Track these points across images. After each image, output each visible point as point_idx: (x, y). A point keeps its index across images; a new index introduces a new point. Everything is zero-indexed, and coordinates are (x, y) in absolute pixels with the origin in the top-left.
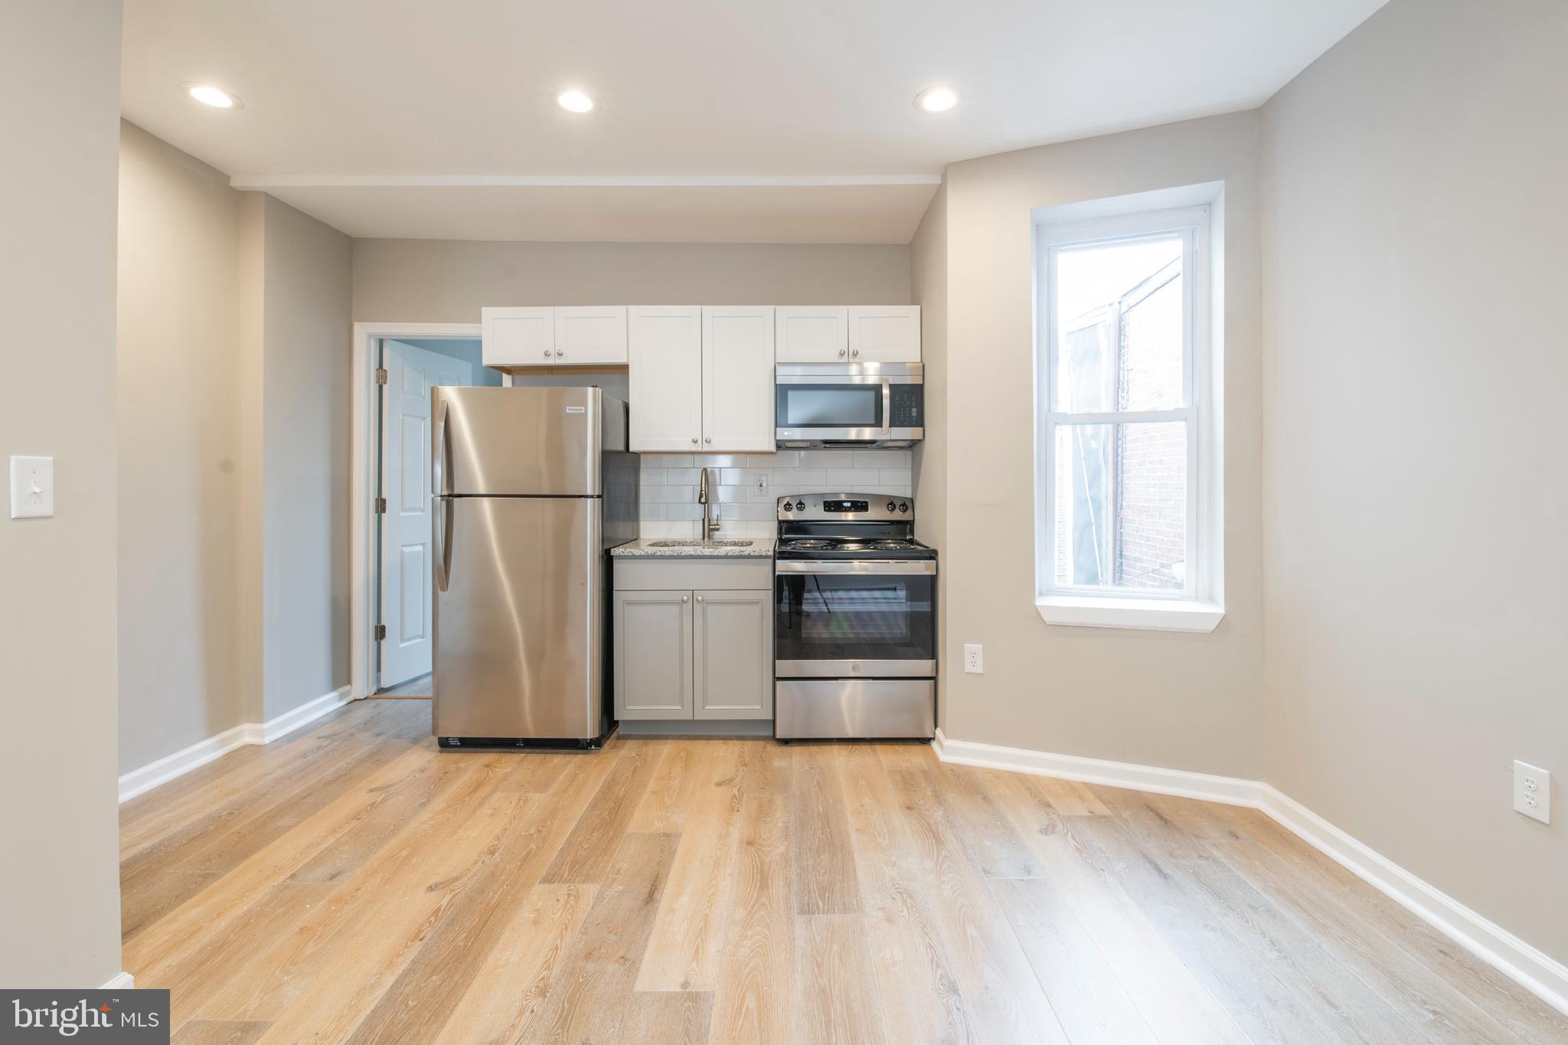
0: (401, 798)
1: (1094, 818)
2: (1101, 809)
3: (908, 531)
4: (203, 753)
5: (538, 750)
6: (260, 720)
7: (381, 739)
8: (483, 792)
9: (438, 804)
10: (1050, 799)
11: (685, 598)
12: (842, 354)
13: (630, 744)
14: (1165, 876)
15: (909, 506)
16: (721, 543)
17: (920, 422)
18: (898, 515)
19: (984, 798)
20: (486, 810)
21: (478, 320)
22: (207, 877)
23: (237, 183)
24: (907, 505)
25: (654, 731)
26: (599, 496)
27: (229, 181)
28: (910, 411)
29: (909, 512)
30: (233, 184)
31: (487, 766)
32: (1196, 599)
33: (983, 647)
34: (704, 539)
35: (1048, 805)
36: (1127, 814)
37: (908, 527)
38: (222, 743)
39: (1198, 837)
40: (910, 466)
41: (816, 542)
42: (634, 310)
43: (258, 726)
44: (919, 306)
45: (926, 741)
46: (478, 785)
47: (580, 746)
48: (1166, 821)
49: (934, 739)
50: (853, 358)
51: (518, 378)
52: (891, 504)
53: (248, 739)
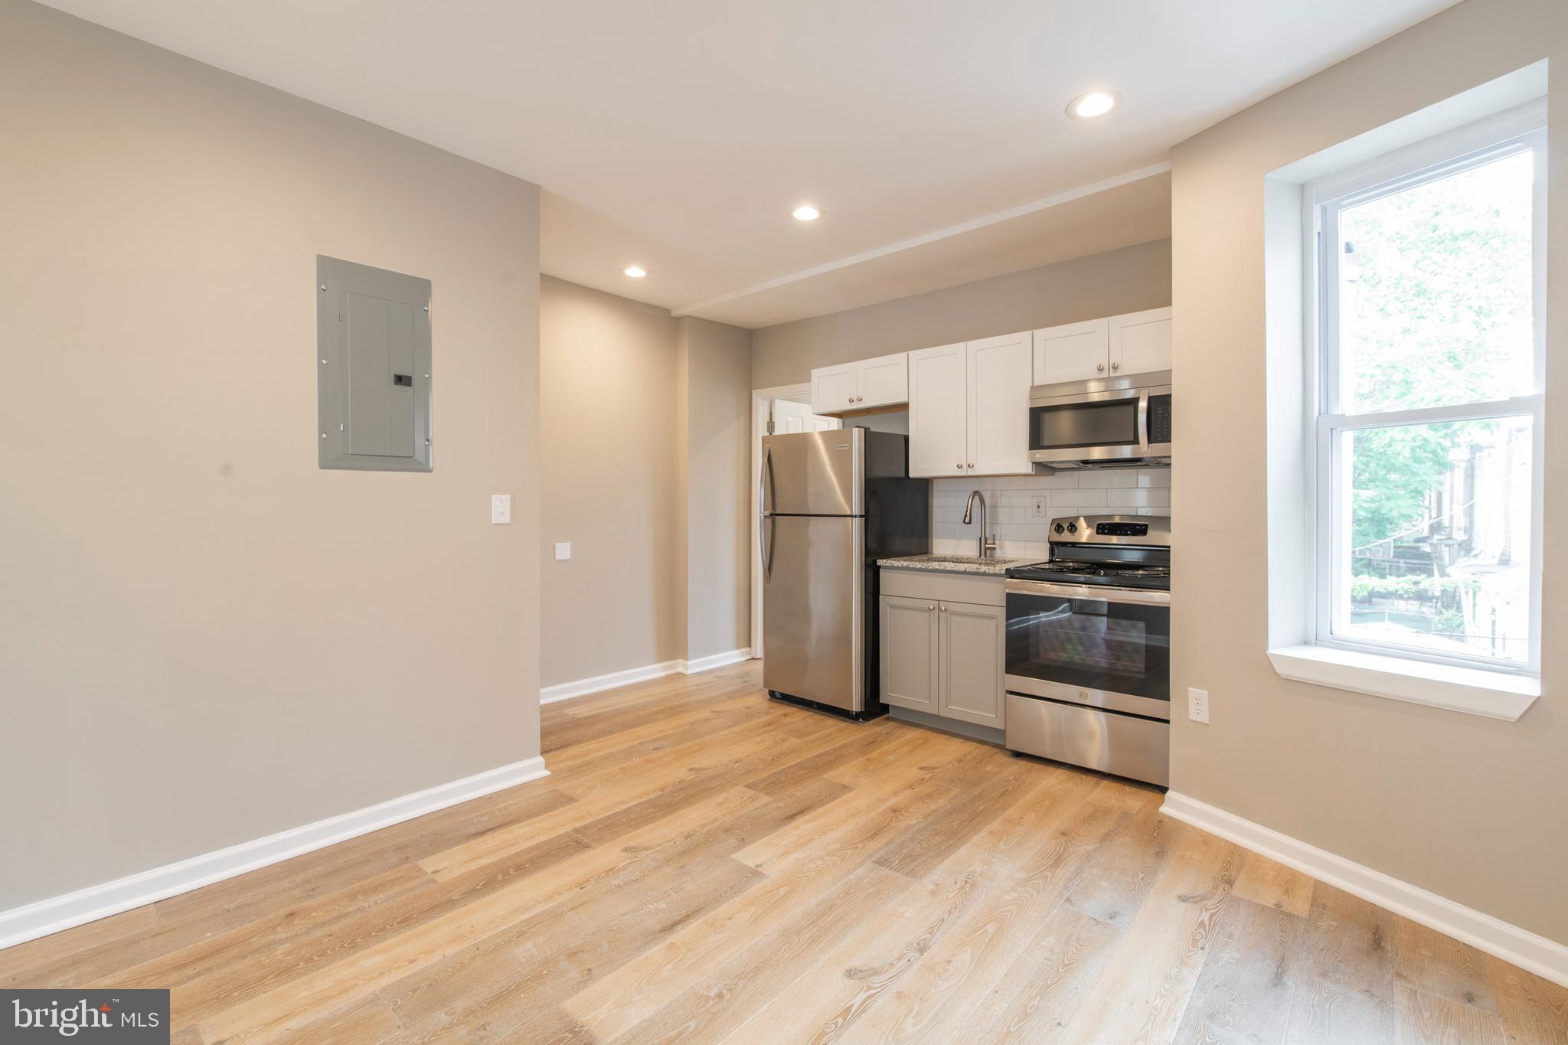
0: (723, 720)
4: (653, 671)
5: (824, 713)
6: (686, 659)
7: (745, 684)
8: (770, 728)
9: (736, 729)
12: (1100, 369)
13: (892, 724)
20: (758, 739)
22: (610, 732)
23: (674, 314)
25: (914, 720)
26: (861, 516)
27: (670, 313)
30: (672, 315)
31: (785, 715)
33: (1209, 693)
38: (670, 667)
43: (685, 662)
46: (770, 724)
50: (1114, 372)
53: (680, 669)
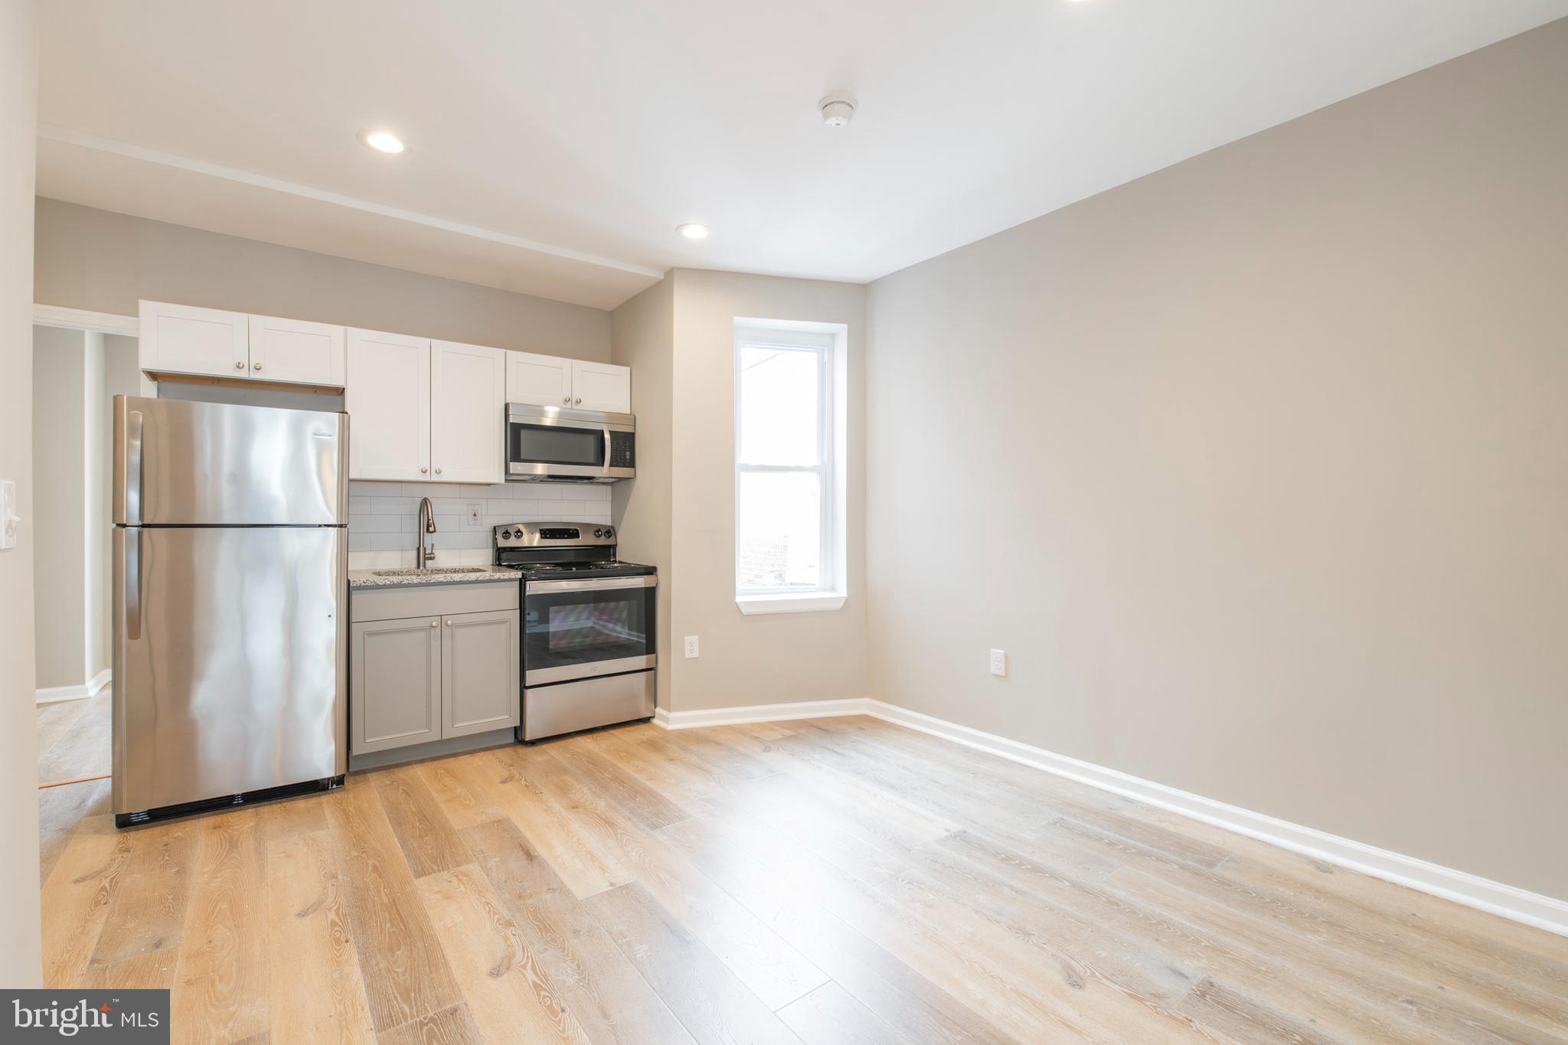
1: (787, 738)
2: (789, 733)
3: (612, 553)
10: (756, 735)
11: (434, 624)
14: (842, 755)
15: (612, 531)
16: (439, 571)
17: (631, 464)
18: (603, 541)
19: (716, 743)
21: (135, 313)
24: (610, 532)
28: (625, 456)
29: (613, 538)
32: (825, 590)
34: (418, 567)
35: (757, 738)
36: (803, 732)
37: (612, 551)
39: (845, 733)
40: (610, 499)
41: (541, 566)
42: (356, 334)
44: (628, 368)
45: (646, 720)
47: (320, 787)
48: (825, 730)
49: (653, 717)
51: (167, 385)
52: (598, 531)
